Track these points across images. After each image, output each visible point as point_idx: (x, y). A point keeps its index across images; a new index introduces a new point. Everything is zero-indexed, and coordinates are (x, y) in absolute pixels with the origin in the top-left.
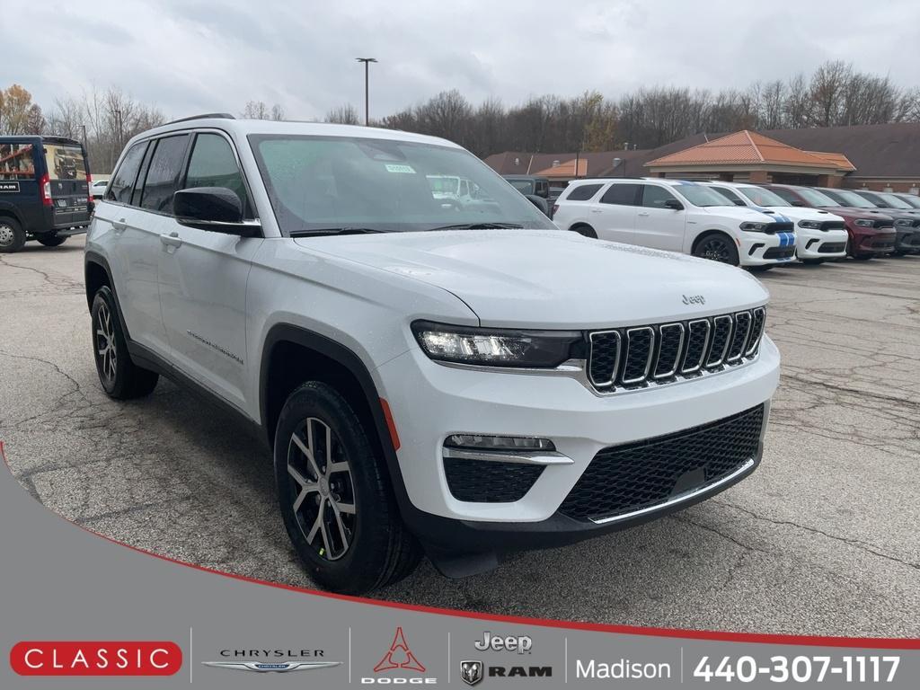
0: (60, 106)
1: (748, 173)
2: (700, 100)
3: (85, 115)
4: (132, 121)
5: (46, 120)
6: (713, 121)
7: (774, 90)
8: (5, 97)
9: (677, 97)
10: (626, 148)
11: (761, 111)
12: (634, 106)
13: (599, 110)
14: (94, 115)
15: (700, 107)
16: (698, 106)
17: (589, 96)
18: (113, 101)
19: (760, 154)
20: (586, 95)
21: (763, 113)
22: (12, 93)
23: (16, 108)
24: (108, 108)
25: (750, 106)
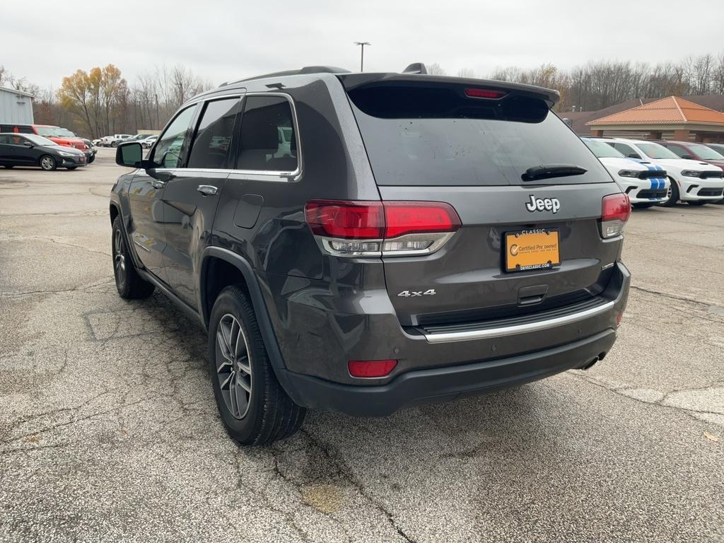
0: (141, 80)
1: (673, 131)
2: (639, 71)
3: (158, 87)
4: (192, 91)
5: (131, 90)
6: (650, 89)
7: (705, 62)
8: (102, 73)
9: (620, 69)
10: (573, 110)
11: (692, 79)
12: (583, 77)
13: (554, 79)
14: (164, 86)
15: (640, 77)
16: (638, 76)
17: (545, 68)
18: (178, 76)
19: (683, 115)
20: (542, 67)
21: (695, 81)
22: (107, 71)
23: (110, 81)
24: (175, 81)
25: (683, 75)
